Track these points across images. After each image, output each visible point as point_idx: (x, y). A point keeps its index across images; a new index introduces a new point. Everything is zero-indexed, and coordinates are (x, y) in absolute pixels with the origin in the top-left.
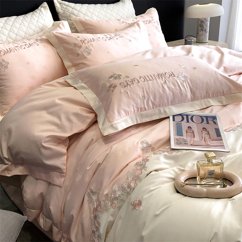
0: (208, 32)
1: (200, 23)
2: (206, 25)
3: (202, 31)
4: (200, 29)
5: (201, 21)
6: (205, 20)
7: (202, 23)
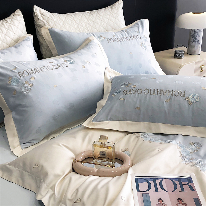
0: (201, 44)
1: (192, 34)
2: (199, 36)
3: (194, 42)
4: (192, 39)
5: (194, 31)
6: (198, 31)
7: (194, 33)
